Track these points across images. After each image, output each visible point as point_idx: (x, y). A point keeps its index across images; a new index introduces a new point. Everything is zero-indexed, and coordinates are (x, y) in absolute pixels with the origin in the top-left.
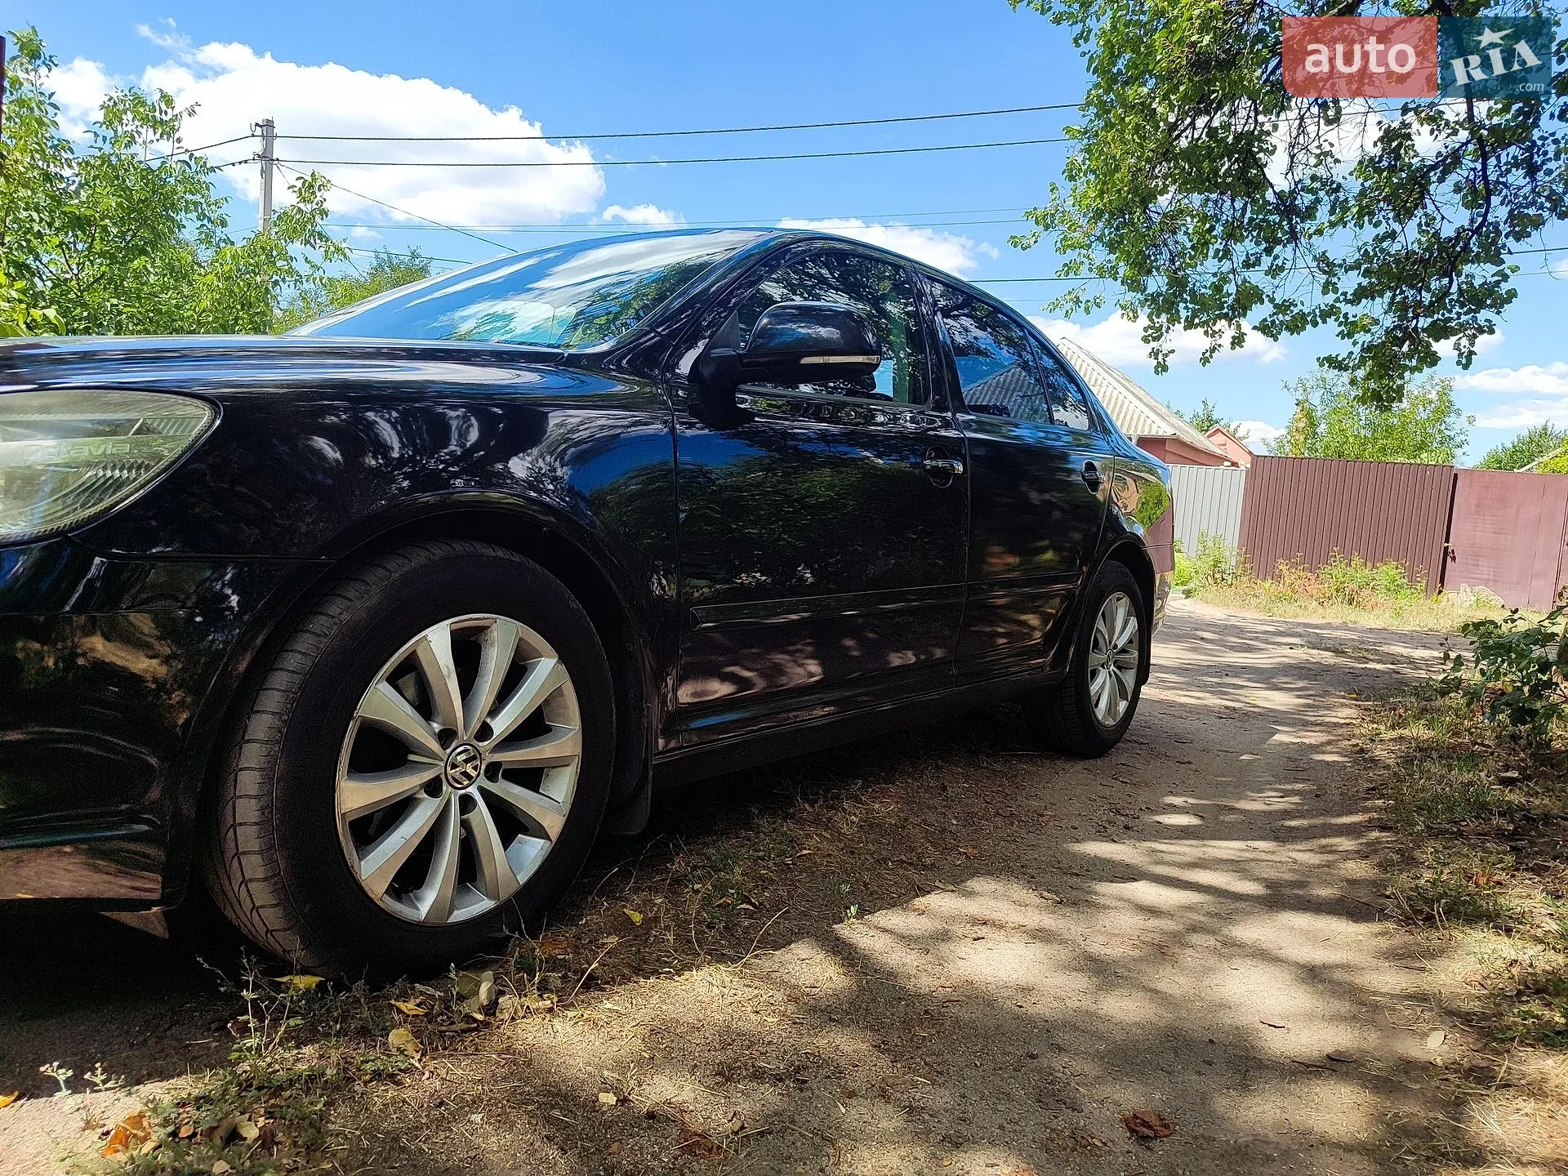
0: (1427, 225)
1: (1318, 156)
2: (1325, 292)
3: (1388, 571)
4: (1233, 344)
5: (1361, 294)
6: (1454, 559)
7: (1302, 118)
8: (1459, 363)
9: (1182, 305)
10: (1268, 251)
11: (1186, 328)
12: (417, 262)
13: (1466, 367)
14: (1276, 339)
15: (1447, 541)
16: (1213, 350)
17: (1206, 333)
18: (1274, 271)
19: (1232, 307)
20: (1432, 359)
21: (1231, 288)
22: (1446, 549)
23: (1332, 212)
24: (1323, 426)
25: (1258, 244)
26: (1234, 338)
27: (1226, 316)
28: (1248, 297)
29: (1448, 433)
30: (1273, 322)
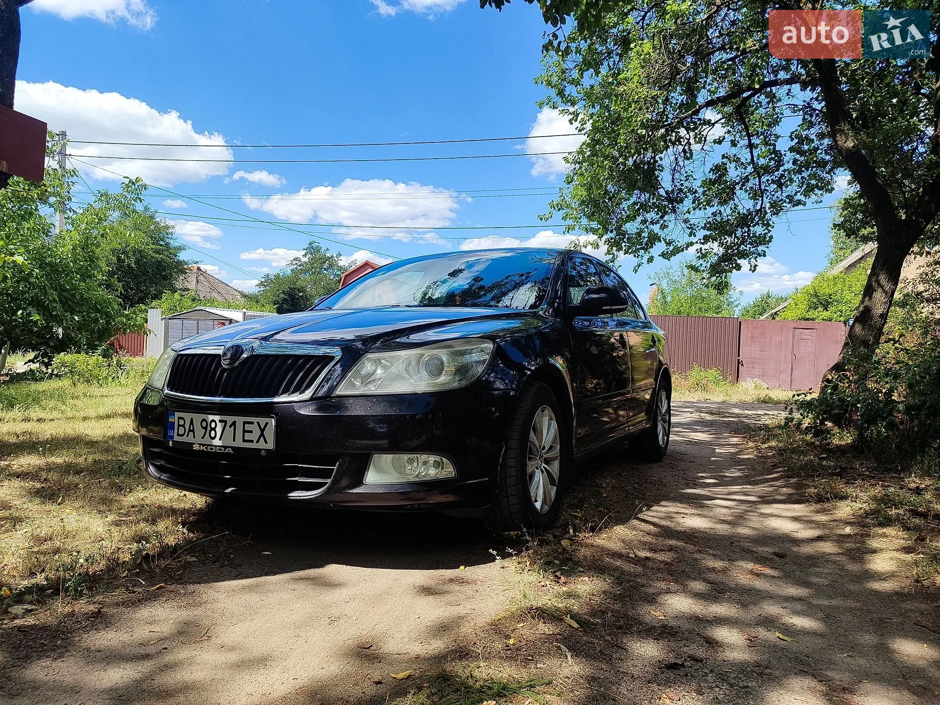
0: (735, 208)
1: (686, 177)
2: (690, 235)
3: (713, 373)
4: (648, 261)
5: (706, 239)
6: (742, 365)
7: (676, 159)
8: (750, 270)
9: (624, 244)
10: (662, 217)
11: (625, 254)
12: (148, 213)
13: (753, 271)
14: (669, 260)
15: (739, 356)
16: (639, 266)
17: (635, 256)
18: (663, 227)
19: (646, 244)
20: (738, 267)
21: (645, 235)
22: (739, 360)
23: (694, 202)
24: (670, 298)
25: (658, 214)
26: (649, 259)
27: (643, 248)
28: (654, 239)
29: (730, 299)
30: (667, 252)
